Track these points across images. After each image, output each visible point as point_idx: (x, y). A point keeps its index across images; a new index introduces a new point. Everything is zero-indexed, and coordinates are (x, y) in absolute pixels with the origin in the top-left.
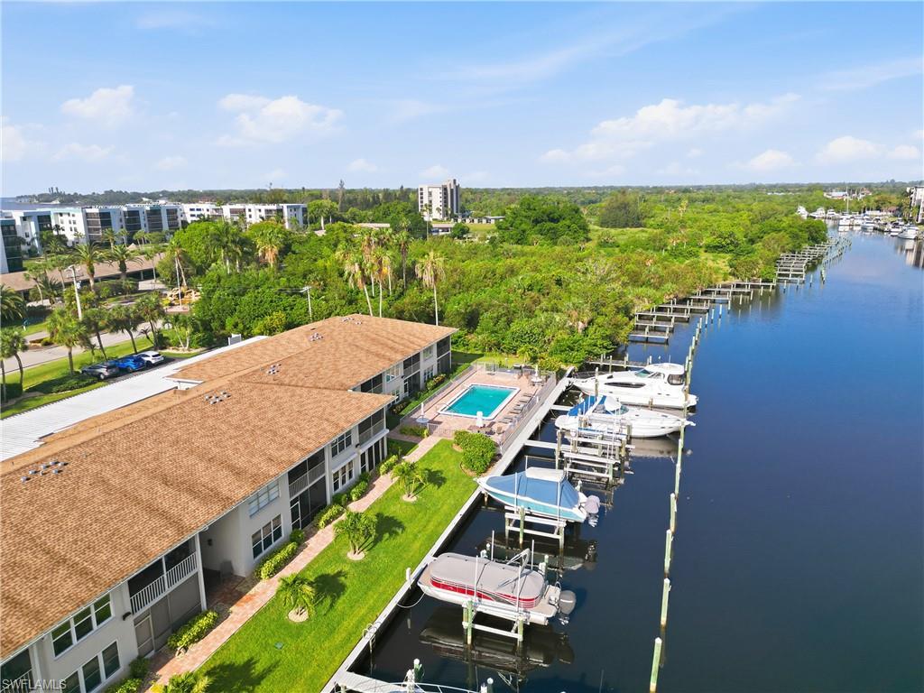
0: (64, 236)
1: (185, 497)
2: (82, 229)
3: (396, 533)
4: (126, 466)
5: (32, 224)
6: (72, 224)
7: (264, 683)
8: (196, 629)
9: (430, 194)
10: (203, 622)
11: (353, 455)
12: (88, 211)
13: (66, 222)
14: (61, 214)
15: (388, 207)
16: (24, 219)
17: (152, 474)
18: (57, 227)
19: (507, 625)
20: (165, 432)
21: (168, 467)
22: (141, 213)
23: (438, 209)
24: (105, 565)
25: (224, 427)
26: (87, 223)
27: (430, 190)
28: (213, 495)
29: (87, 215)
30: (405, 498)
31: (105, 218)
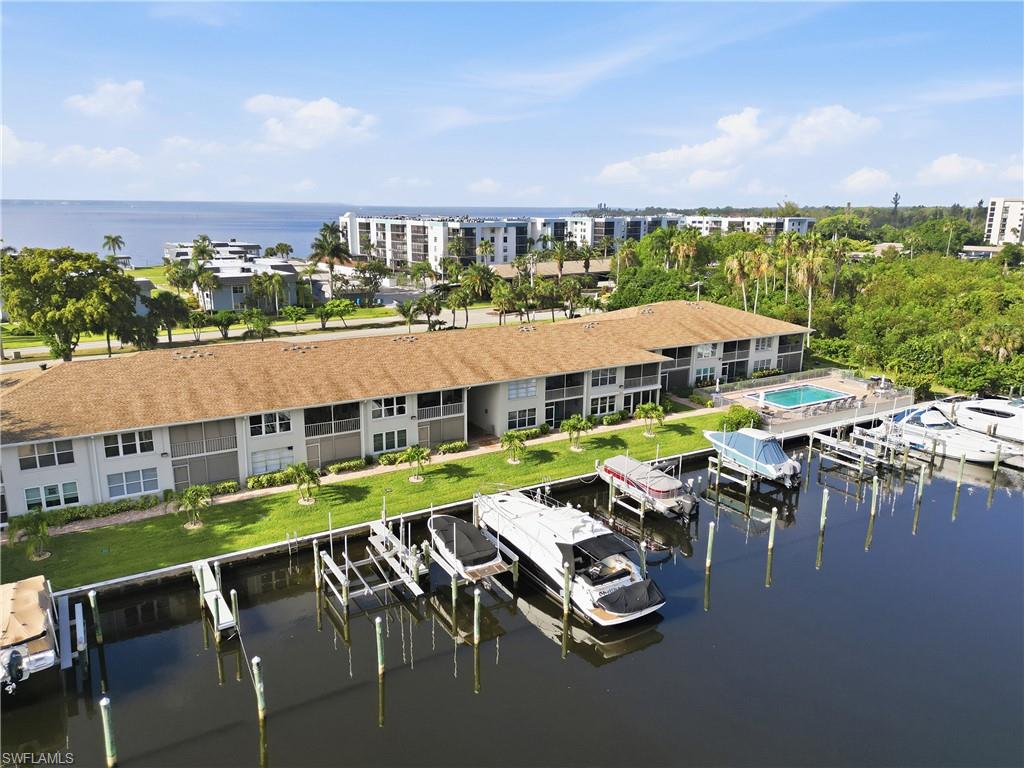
0: (575, 242)
1: (468, 370)
2: (589, 238)
3: (617, 448)
4: (447, 348)
5: (550, 229)
6: (582, 232)
7: (470, 479)
8: (452, 445)
9: (1006, 210)
10: (458, 444)
11: (618, 392)
12: (597, 220)
13: (579, 230)
14: (576, 223)
15: (934, 225)
16: (544, 225)
17: (457, 355)
18: (570, 234)
19: (636, 505)
20: (480, 337)
21: (469, 356)
22: (642, 223)
23: (1014, 231)
24: (407, 384)
25: (518, 345)
26: (595, 231)
27: (1007, 204)
28: (485, 374)
29: (595, 224)
30: (645, 434)
31: (609, 227)
